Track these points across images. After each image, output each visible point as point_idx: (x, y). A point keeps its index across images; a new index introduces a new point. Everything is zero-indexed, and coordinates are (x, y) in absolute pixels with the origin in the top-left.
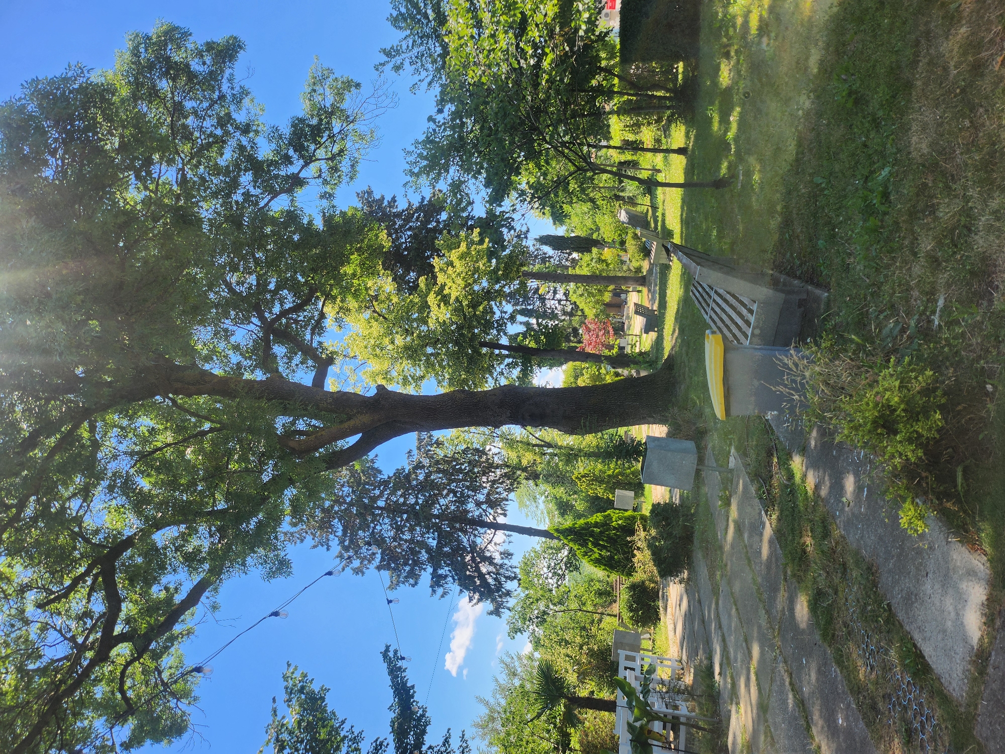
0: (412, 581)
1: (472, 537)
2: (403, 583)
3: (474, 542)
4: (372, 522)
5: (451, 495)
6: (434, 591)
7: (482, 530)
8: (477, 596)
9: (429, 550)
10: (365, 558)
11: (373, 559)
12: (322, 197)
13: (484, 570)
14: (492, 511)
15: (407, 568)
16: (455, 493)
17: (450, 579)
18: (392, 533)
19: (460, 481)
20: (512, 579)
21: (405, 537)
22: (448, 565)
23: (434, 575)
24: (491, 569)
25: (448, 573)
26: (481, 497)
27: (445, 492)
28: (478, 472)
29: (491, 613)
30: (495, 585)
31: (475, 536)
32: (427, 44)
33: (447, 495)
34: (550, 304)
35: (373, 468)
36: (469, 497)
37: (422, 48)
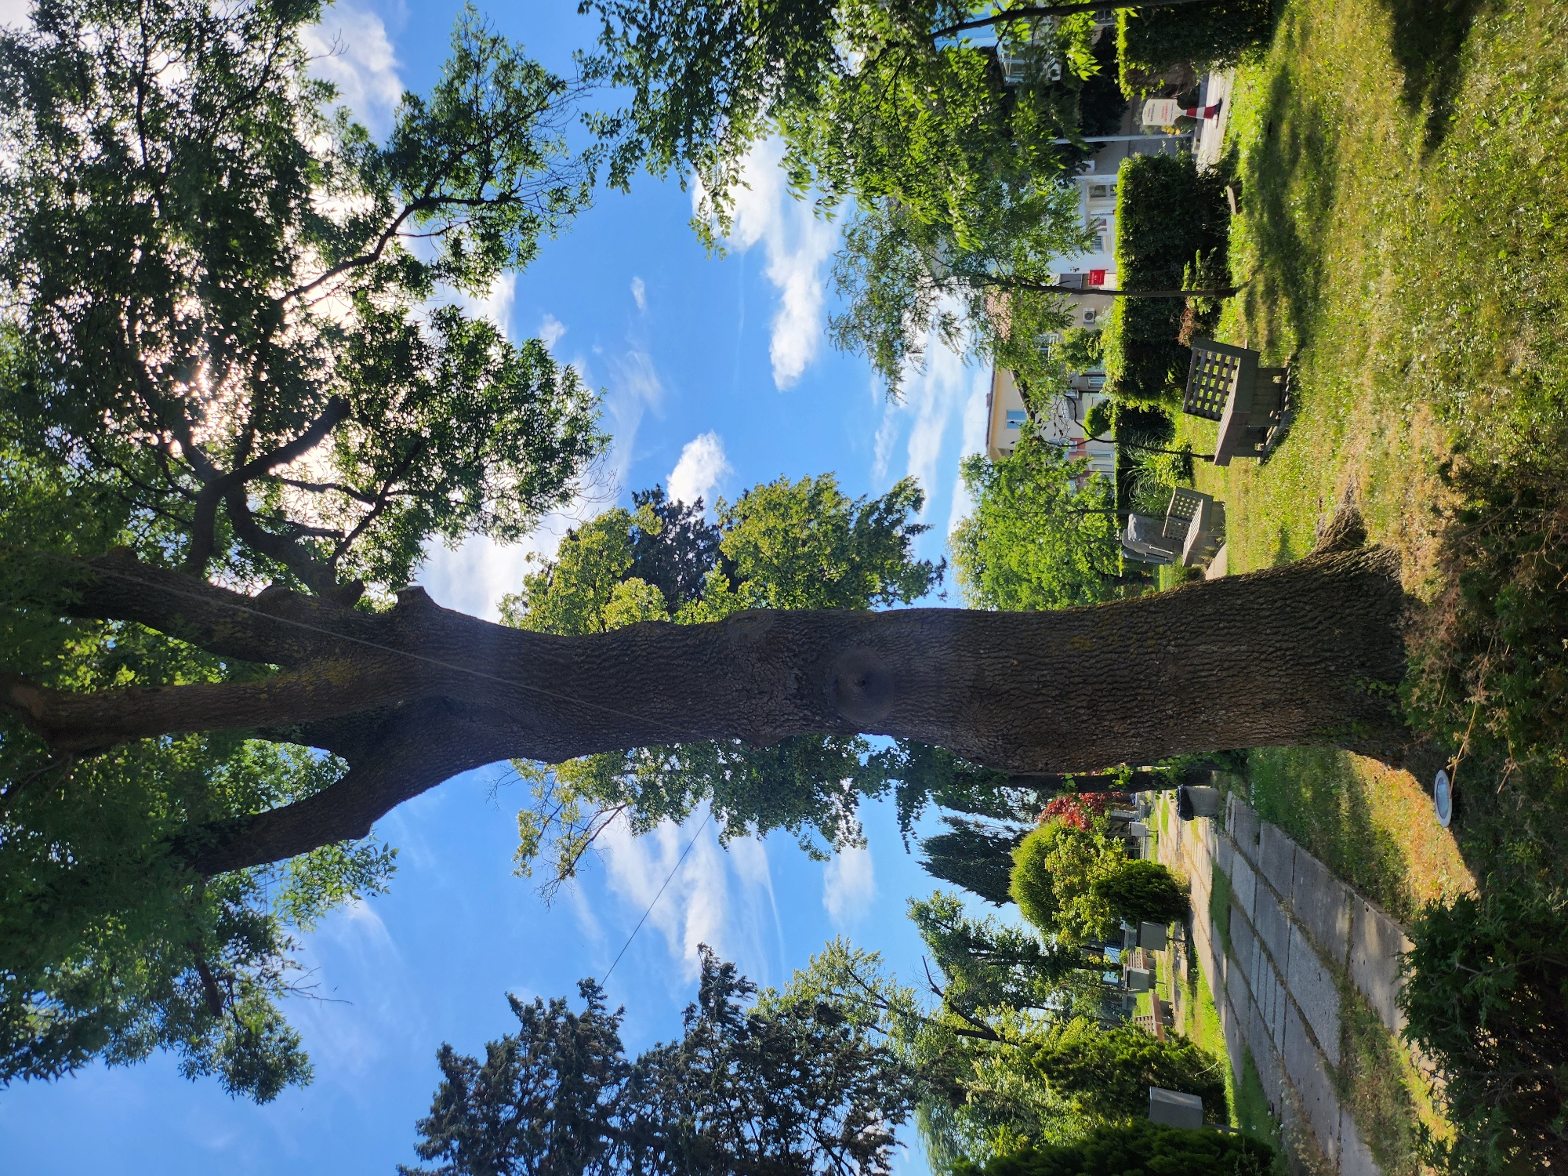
26: (833, 1127)
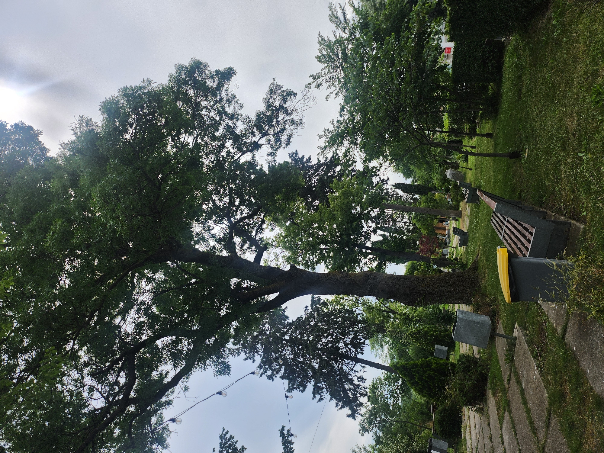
0: (301, 388)
1: (341, 365)
2: (296, 389)
3: (342, 368)
4: (281, 348)
5: (330, 337)
6: (314, 397)
7: (347, 361)
8: (341, 404)
9: (314, 370)
10: (274, 370)
11: (279, 372)
12: (269, 155)
13: (347, 387)
14: (354, 350)
15: (299, 380)
16: (332, 336)
17: (325, 390)
18: (292, 357)
19: (336, 328)
20: (364, 395)
21: (299, 360)
22: (324, 381)
23: (315, 386)
24: (351, 387)
25: (324, 386)
27: (326, 335)
28: (347, 324)
29: (349, 416)
30: (353, 398)
31: (343, 365)
32: (336, 71)
33: (327, 337)
34: (400, 224)
35: (284, 315)
36: (340, 339)
37: (333, 74)
